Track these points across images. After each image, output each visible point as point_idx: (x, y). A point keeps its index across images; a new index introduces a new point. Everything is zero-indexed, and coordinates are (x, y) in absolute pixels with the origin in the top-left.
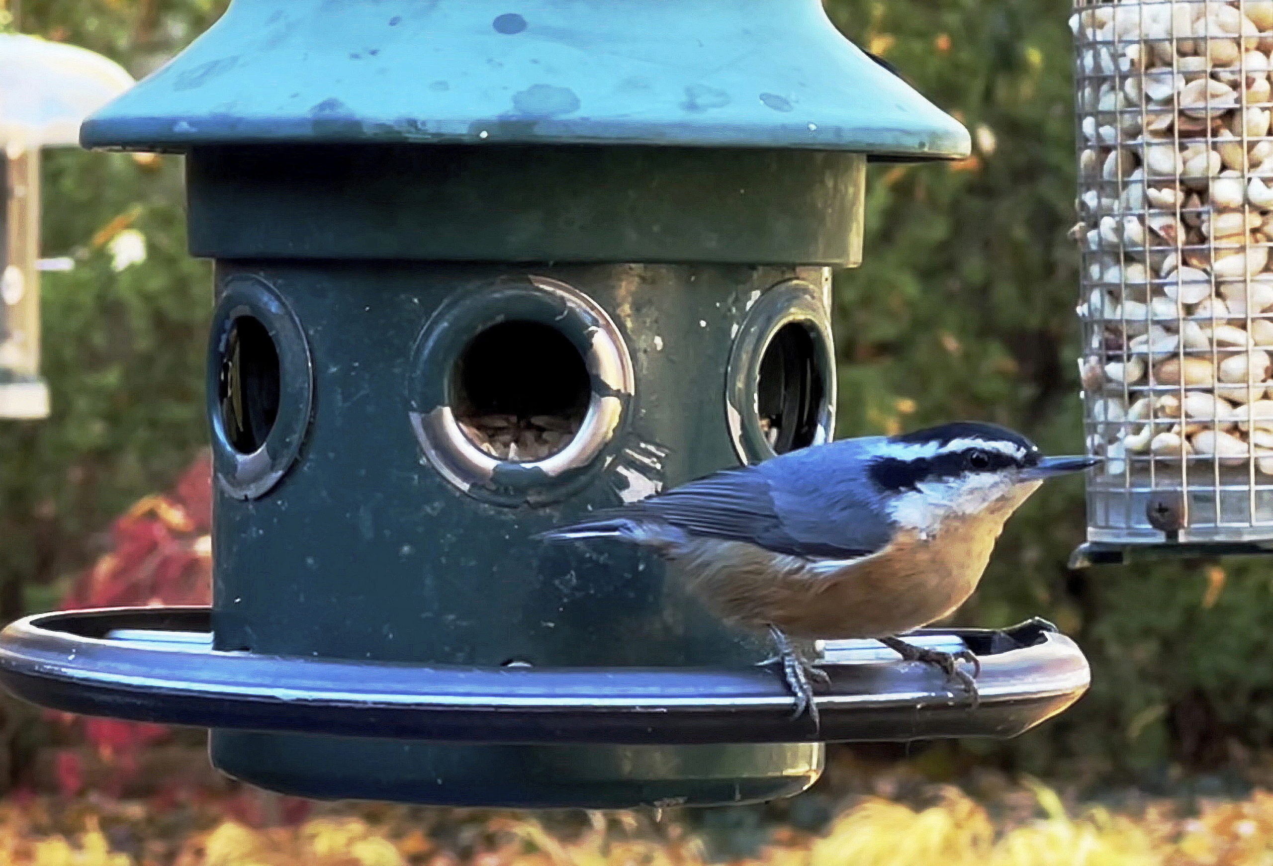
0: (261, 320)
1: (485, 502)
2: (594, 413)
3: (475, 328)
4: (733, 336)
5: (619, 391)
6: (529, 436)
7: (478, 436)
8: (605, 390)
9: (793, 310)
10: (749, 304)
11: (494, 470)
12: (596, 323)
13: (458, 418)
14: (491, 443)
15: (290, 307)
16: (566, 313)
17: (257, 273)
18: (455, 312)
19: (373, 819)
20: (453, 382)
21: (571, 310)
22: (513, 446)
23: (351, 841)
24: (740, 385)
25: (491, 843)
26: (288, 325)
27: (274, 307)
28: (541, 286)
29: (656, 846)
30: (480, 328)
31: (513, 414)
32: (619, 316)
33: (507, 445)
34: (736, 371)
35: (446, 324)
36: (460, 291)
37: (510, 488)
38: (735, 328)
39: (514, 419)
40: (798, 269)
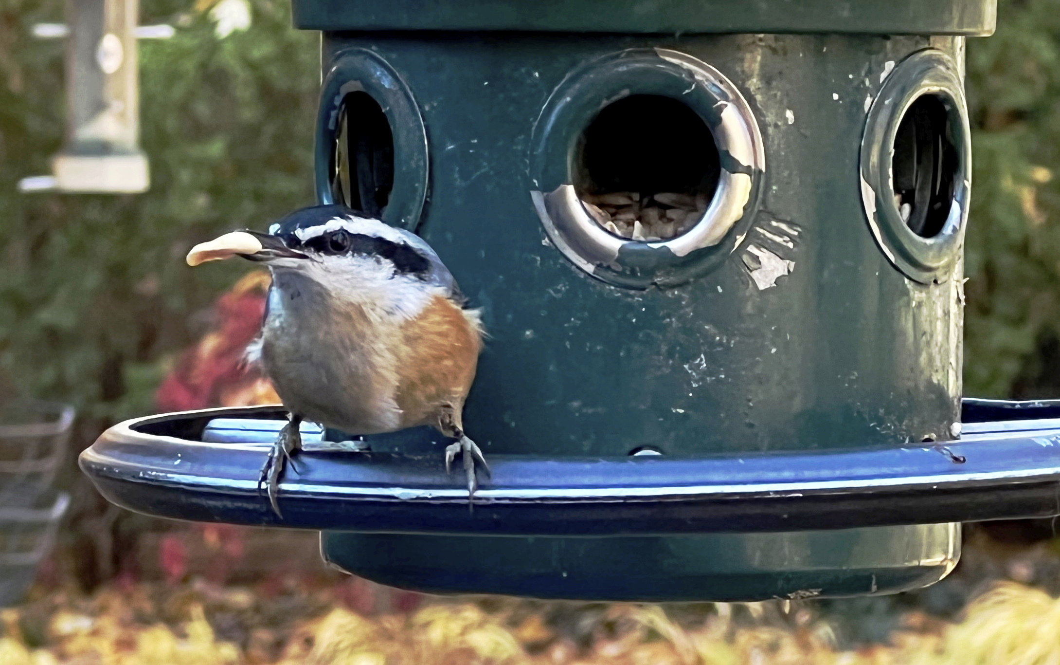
0: (374, 95)
1: (610, 284)
2: (723, 189)
3: (599, 103)
4: (866, 109)
5: (749, 167)
6: (652, 214)
7: (600, 214)
8: (735, 167)
9: (926, 82)
10: (883, 76)
11: (620, 250)
12: (725, 97)
13: (580, 195)
14: (613, 221)
15: (404, 82)
16: (694, 86)
17: (370, 48)
18: (577, 86)
19: (488, 607)
20: (575, 159)
21: (699, 85)
22: (637, 224)
23: (465, 630)
24: (874, 159)
25: (612, 630)
26: (402, 102)
27: (387, 83)
28: (668, 59)
29: (782, 633)
30: (605, 103)
31: (635, 191)
32: (748, 89)
33: (630, 224)
34: (869, 146)
35: (568, 99)
36: (583, 64)
37: (638, 269)
38: (868, 101)
39: (636, 197)
40: (932, 39)
